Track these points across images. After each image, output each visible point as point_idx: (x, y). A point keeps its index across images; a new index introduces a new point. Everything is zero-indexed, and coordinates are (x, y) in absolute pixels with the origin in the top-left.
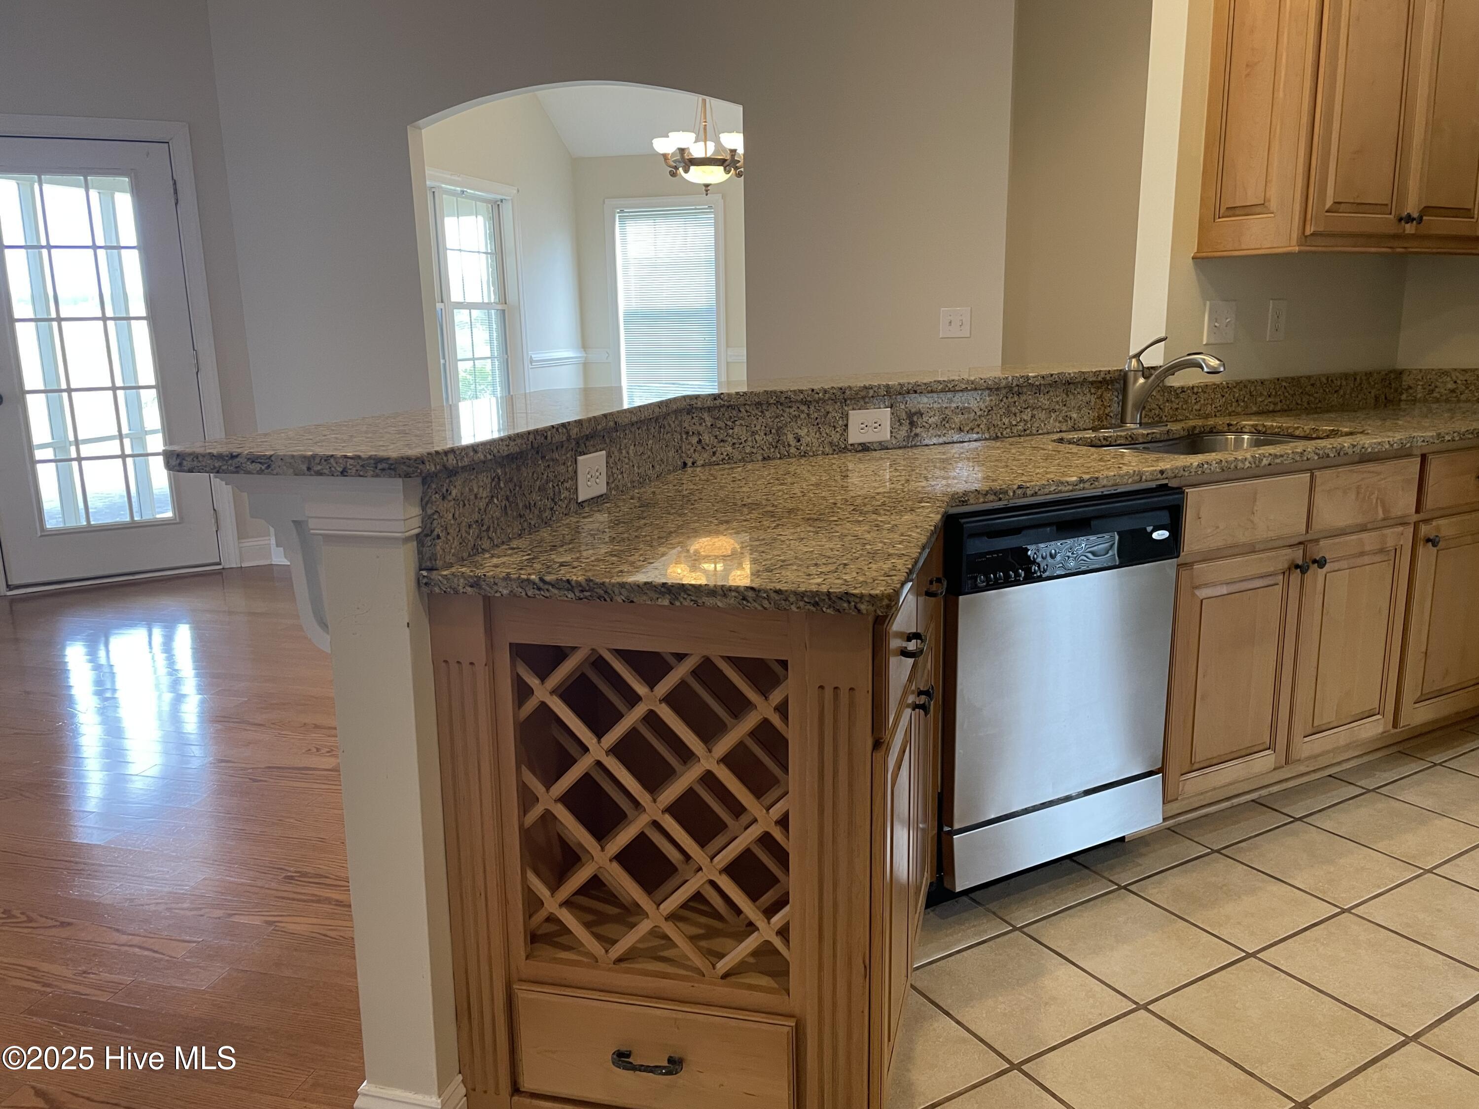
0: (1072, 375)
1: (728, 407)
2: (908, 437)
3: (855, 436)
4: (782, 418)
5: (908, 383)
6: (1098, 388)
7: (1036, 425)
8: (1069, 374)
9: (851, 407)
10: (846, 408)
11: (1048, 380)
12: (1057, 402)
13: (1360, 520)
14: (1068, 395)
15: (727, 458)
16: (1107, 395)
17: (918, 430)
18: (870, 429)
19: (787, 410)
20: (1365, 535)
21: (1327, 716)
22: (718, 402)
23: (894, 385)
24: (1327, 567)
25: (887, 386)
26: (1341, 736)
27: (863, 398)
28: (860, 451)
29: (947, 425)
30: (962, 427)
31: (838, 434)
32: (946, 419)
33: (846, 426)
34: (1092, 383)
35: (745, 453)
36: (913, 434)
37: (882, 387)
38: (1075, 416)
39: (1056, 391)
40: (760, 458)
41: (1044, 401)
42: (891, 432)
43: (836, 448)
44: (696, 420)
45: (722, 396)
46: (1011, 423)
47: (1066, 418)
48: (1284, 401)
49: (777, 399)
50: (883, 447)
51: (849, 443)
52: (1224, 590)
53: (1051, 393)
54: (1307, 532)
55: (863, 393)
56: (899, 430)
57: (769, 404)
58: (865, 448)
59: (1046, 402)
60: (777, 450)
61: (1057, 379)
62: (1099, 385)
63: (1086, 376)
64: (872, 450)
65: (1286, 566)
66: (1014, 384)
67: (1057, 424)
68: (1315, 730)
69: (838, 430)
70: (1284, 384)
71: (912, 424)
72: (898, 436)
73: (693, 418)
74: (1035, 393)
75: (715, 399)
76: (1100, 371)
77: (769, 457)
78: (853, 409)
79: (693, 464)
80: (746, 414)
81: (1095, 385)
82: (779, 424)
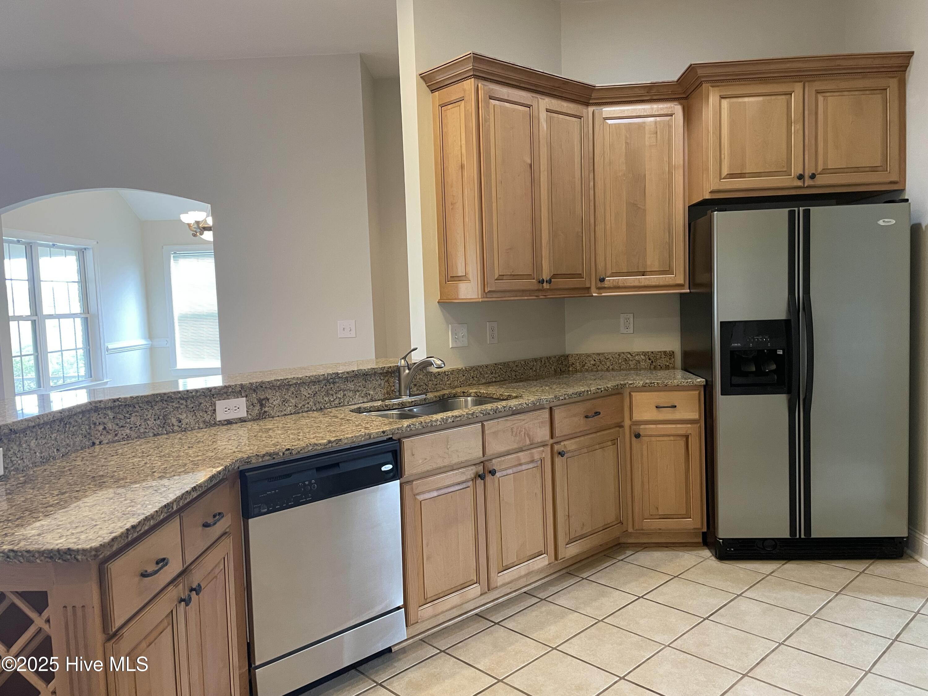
0: (367, 370)
1: (126, 405)
2: (260, 413)
3: (221, 416)
4: (167, 409)
5: (256, 382)
6: (385, 376)
7: (347, 400)
8: (365, 370)
9: (217, 399)
10: (214, 400)
11: (352, 374)
12: (360, 386)
13: (515, 446)
14: (366, 382)
15: (126, 437)
16: (392, 380)
17: (266, 409)
18: (232, 411)
19: (171, 404)
20: (520, 454)
21: (511, 558)
22: (117, 403)
23: (246, 384)
24: (498, 475)
25: (241, 385)
26: (522, 569)
27: (226, 393)
28: (225, 425)
29: (286, 405)
30: (297, 404)
31: (209, 416)
32: (286, 401)
33: (215, 410)
34: (381, 374)
35: (140, 432)
36: (263, 411)
37: (238, 386)
38: (372, 393)
39: (358, 380)
40: (151, 435)
41: (351, 386)
42: (247, 412)
43: (208, 424)
44: (101, 415)
45: (120, 400)
46: (330, 400)
47: (367, 395)
48: (501, 376)
49: (162, 398)
50: (242, 420)
51: (218, 420)
52: (435, 494)
53: (355, 381)
54: (484, 456)
55: (225, 391)
56: (253, 410)
57: (157, 402)
58: (229, 422)
59: (352, 386)
60: (164, 429)
61: (357, 373)
62: (386, 374)
63: (376, 370)
64: (234, 423)
65: (473, 476)
66: (329, 378)
67: (361, 399)
68: (504, 568)
69: (208, 413)
70: (500, 367)
71: (262, 405)
72: (252, 414)
73: (99, 414)
74: (345, 382)
75: (114, 402)
76: (385, 367)
77: (158, 433)
78: (219, 400)
79: (100, 443)
80: (139, 408)
81: (383, 375)
82: (165, 413)
